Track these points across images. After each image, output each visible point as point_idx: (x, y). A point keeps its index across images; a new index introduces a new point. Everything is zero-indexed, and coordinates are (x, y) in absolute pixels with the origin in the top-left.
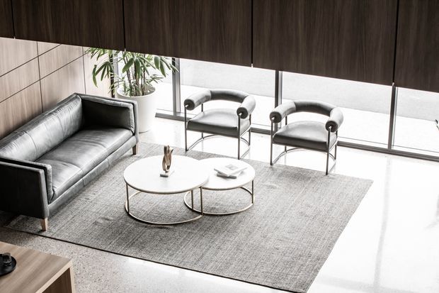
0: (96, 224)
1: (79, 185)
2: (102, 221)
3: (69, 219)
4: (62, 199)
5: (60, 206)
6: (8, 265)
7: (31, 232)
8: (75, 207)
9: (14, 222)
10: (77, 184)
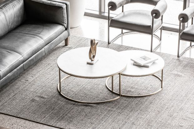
3: (11, 96)
5: (4, 86)
8: (16, 87)
10: (18, 68)
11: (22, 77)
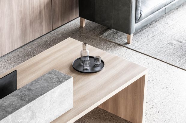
0: (170, 44)
1: (162, 11)
2: (175, 43)
3: (149, 37)
4: (147, 21)
5: (144, 27)
6: (98, 66)
7: (119, 43)
8: (156, 29)
9: (106, 34)
10: (160, 11)
11: (162, 20)
